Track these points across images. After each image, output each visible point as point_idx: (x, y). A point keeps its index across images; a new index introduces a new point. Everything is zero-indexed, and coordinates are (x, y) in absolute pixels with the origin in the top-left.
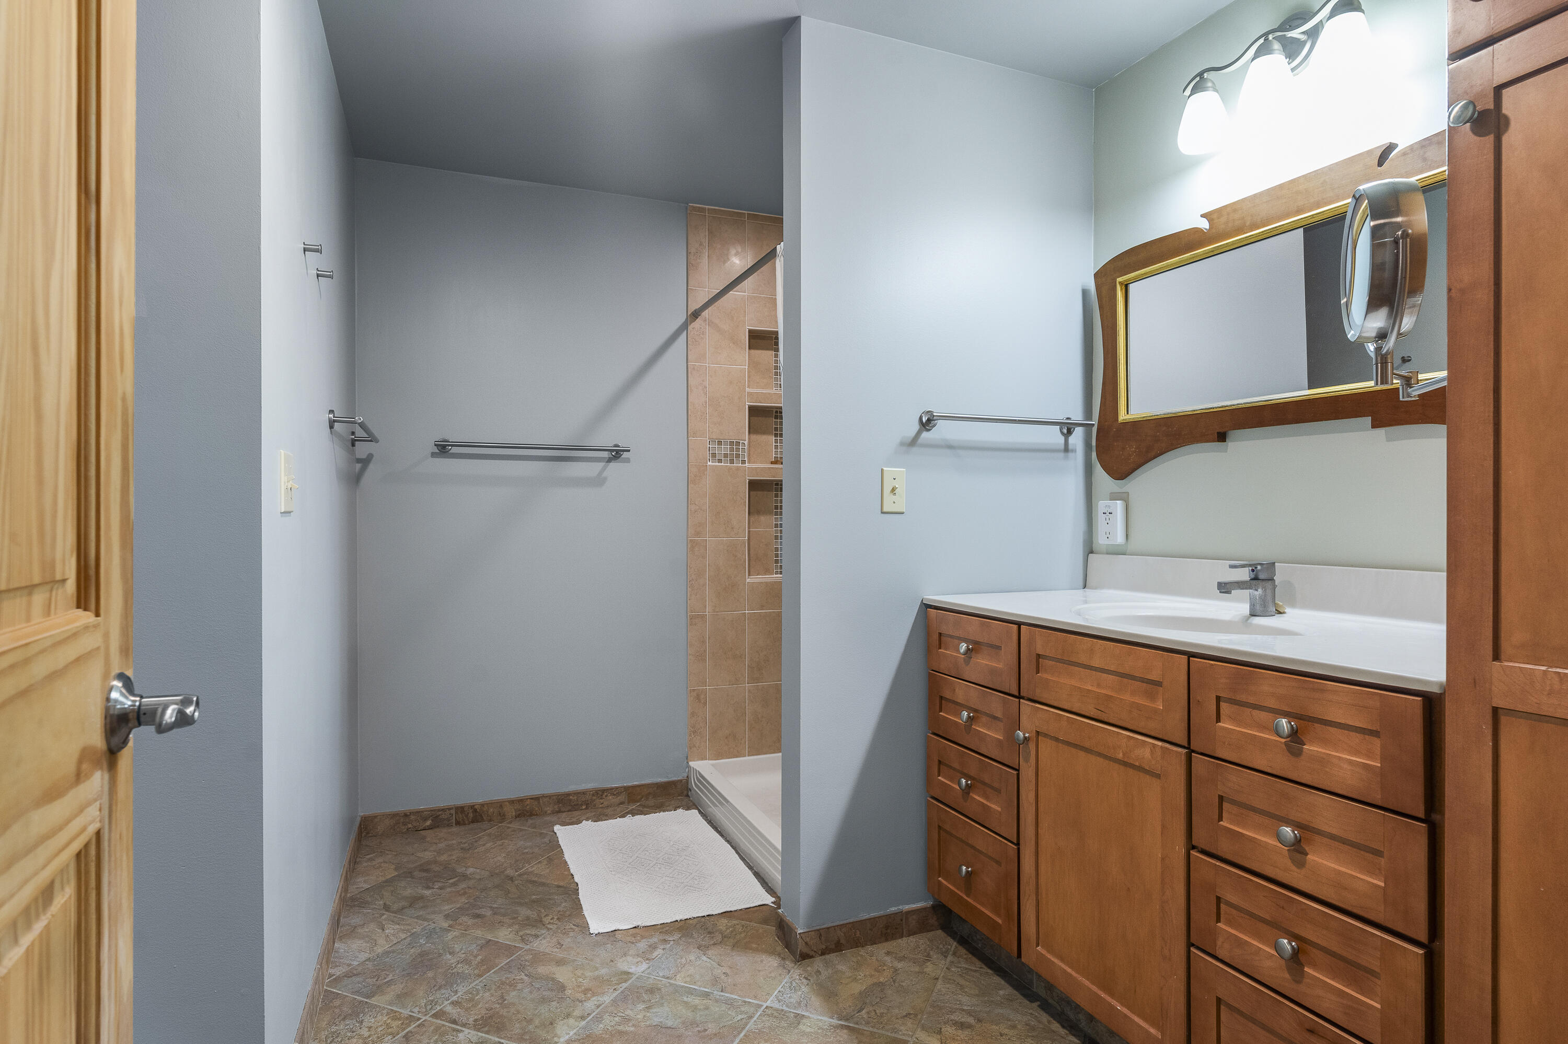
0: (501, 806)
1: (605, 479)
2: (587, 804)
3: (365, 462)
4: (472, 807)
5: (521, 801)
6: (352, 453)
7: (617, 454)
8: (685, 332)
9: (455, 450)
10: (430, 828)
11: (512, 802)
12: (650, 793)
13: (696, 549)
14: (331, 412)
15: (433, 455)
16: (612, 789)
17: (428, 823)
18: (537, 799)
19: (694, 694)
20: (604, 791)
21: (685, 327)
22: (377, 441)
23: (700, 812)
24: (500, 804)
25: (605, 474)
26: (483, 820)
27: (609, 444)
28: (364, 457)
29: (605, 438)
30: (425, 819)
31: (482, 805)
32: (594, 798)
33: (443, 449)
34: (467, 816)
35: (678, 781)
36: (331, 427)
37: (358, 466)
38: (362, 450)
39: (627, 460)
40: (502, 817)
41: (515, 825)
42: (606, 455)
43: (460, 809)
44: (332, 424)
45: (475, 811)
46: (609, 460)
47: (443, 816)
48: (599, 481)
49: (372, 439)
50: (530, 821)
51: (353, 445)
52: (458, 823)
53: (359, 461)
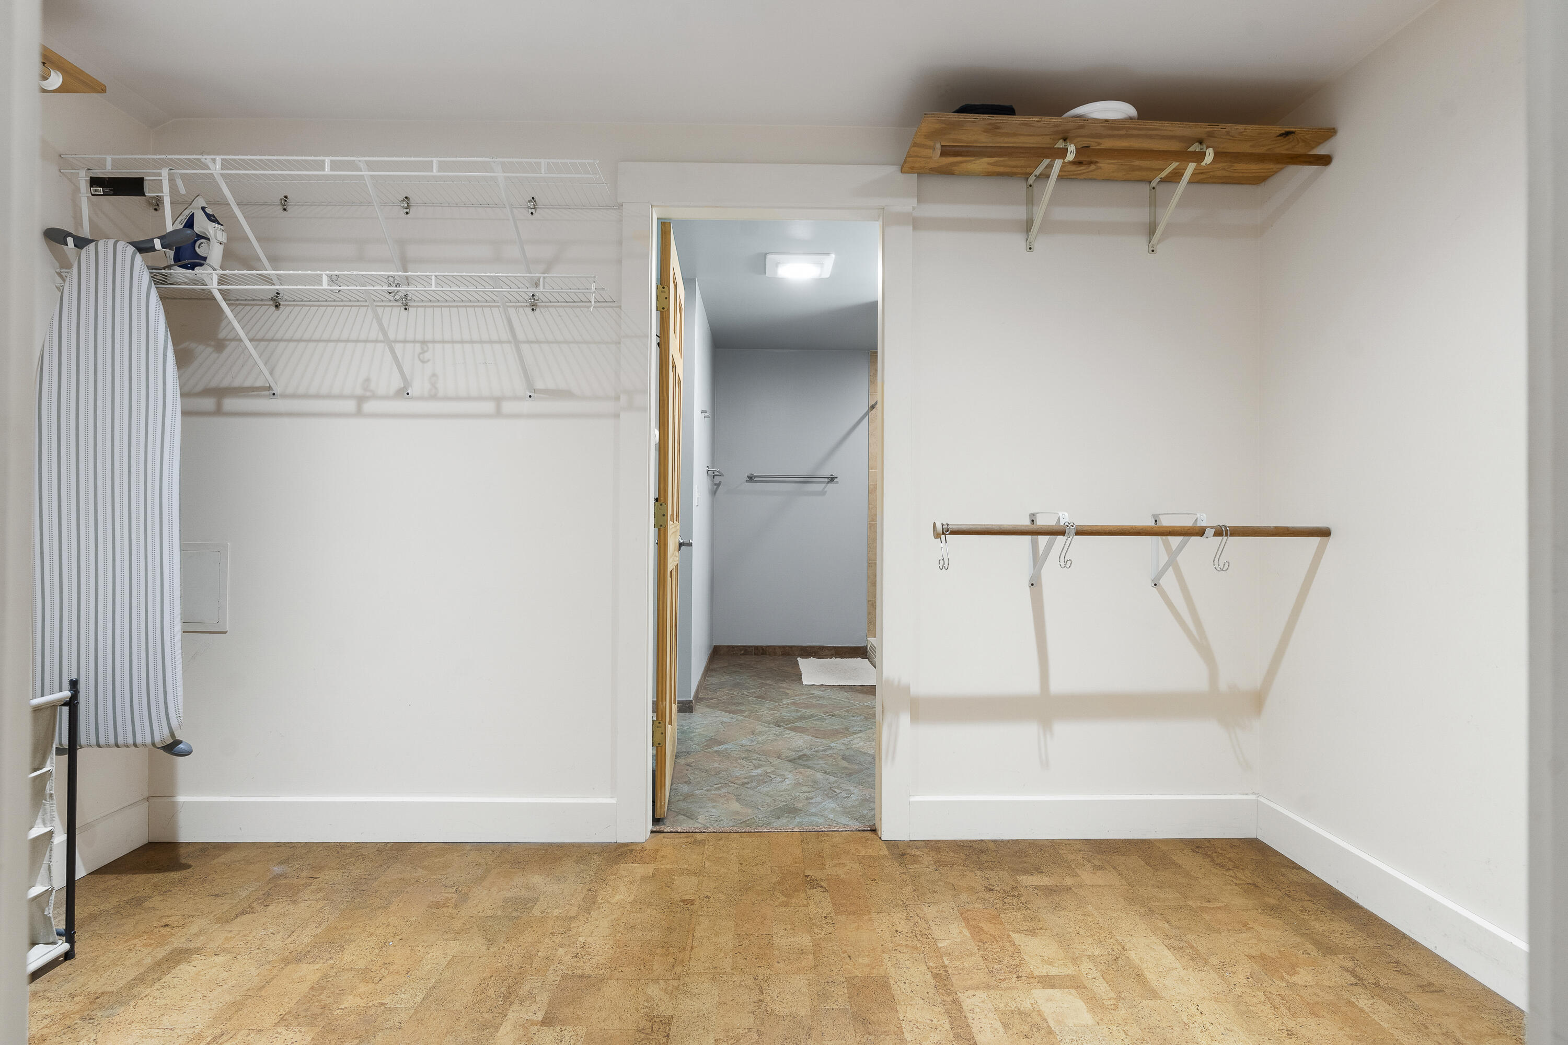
0: (775, 649)
1: (826, 492)
2: (815, 654)
3: (718, 485)
4: (762, 647)
5: (784, 647)
6: (713, 481)
7: (832, 479)
8: (867, 417)
9: (756, 479)
10: (743, 655)
11: (780, 647)
12: (847, 652)
13: (872, 528)
14: (708, 467)
15: (747, 481)
16: (827, 647)
17: (743, 652)
18: (791, 647)
19: (871, 603)
20: (824, 647)
21: (867, 413)
22: (723, 476)
23: (869, 660)
24: (774, 648)
25: (826, 489)
26: (766, 654)
27: (828, 475)
28: (718, 483)
29: (826, 472)
30: (741, 650)
31: (766, 647)
32: (819, 650)
33: (751, 478)
34: (759, 651)
35: (861, 647)
36: (707, 473)
37: (715, 487)
38: (717, 479)
39: (837, 482)
40: (775, 654)
41: (780, 657)
42: (826, 480)
43: (756, 648)
44: (708, 471)
45: (763, 649)
46: (828, 482)
47: (749, 650)
48: (823, 493)
49: (720, 475)
50: (787, 657)
51: (714, 478)
52: (755, 654)
53: (715, 484)
